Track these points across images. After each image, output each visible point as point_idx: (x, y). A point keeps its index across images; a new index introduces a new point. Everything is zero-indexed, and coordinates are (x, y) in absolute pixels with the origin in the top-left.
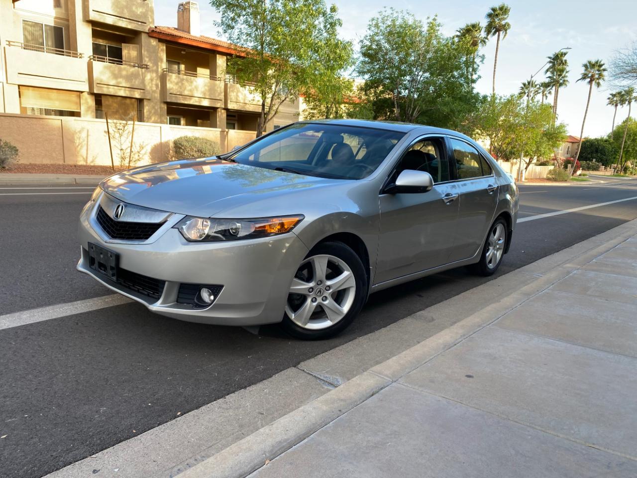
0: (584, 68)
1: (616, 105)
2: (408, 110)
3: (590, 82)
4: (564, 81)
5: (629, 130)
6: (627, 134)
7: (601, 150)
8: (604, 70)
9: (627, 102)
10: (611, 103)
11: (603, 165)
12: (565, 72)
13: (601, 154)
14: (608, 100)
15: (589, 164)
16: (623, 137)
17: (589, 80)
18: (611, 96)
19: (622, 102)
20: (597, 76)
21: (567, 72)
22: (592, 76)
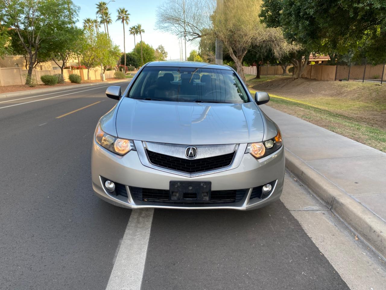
0: (118, 13)
1: (134, 34)
2: (30, 39)
3: (123, 21)
4: (109, 20)
5: (143, 48)
6: (143, 50)
7: (133, 59)
8: (128, 14)
9: (139, 33)
10: (131, 33)
11: (135, 68)
12: (108, 15)
13: (134, 61)
14: (130, 32)
15: (129, 68)
16: (141, 52)
17: (122, 20)
18: (130, 29)
19: (137, 32)
20: (125, 18)
21: (110, 14)
22: (123, 17)
